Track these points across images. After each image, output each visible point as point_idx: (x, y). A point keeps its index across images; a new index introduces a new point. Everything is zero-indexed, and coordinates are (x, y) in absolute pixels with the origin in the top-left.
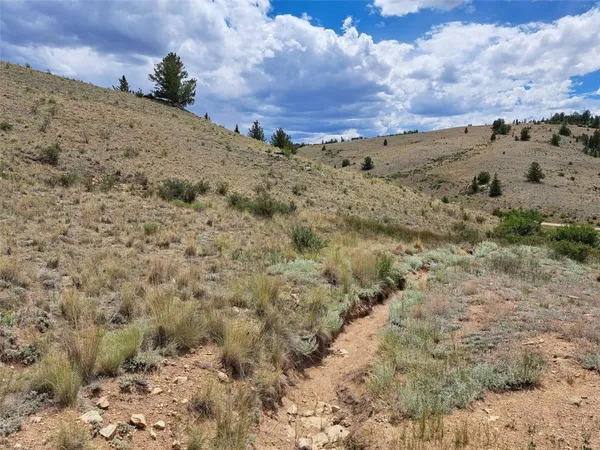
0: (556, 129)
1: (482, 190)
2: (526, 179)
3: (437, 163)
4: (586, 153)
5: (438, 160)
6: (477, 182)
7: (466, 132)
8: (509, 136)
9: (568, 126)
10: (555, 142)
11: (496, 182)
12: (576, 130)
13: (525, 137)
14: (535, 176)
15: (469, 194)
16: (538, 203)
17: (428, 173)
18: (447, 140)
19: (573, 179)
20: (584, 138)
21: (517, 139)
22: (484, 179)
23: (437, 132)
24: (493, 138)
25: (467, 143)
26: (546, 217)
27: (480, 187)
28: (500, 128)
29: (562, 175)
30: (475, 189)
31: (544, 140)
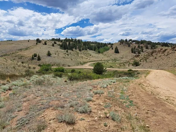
0: (53, 42)
1: (35, 59)
2: (47, 55)
3: (20, 51)
4: (60, 48)
5: (20, 50)
6: (33, 56)
7: (29, 41)
8: (41, 43)
9: (56, 42)
10: (53, 45)
11: (39, 56)
12: (58, 43)
13: (45, 44)
14: (49, 54)
15: (31, 60)
16: (51, 61)
17: (17, 54)
18: (22, 44)
19: (58, 55)
20: (59, 45)
21: (43, 44)
22: (35, 55)
23: (19, 41)
24: (37, 44)
25: (29, 45)
26: (53, 65)
27: (34, 58)
28: (38, 41)
29: (56, 54)
30: (33, 59)
31: (50, 45)
